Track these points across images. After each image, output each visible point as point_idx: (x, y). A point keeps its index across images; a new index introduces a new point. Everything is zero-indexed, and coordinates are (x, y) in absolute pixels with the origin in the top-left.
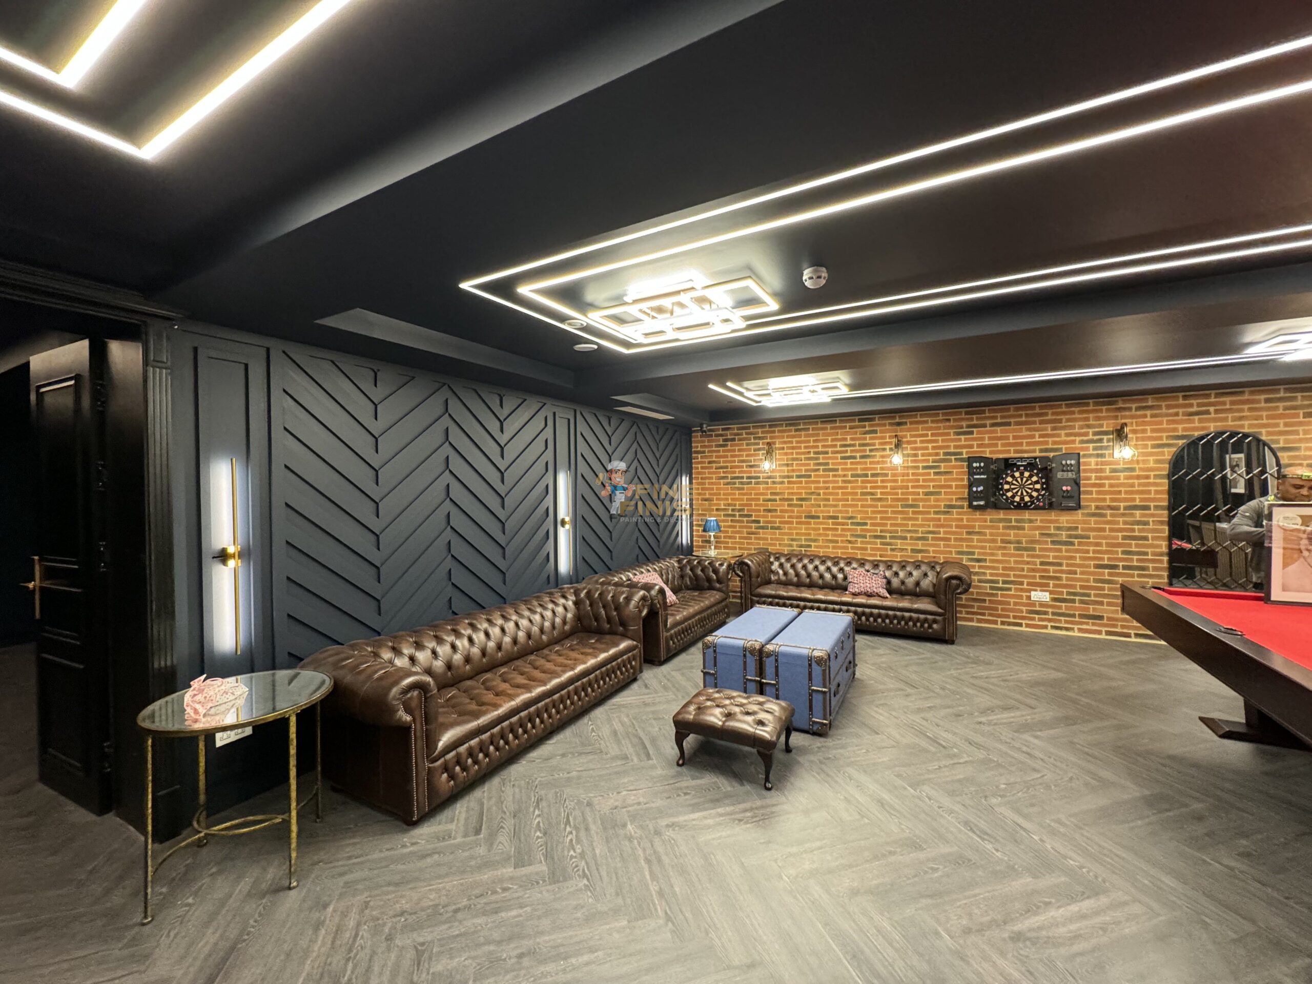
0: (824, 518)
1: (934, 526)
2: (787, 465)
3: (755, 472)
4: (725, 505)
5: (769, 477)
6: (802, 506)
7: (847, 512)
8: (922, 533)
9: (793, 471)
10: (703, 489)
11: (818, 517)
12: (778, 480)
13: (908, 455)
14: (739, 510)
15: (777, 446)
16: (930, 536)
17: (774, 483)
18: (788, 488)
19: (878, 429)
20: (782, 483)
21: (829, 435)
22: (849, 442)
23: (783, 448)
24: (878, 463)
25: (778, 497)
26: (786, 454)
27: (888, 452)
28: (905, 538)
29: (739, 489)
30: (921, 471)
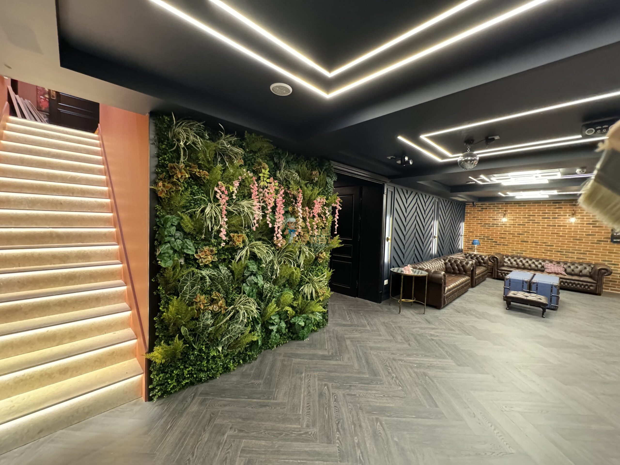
0: (531, 242)
1: (590, 249)
2: (513, 220)
3: (496, 222)
4: (480, 234)
5: (504, 224)
6: (519, 237)
7: (544, 240)
8: (583, 251)
9: (516, 222)
10: (469, 228)
11: (528, 242)
12: (508, 226)
13: (579, 218)
14: (487, 237)
15: (509, 212)
16: (588, 253)
17: (506, 227)
18: (513, 229)
19: (563, 207)
20: (510, 227)
21: (536, 208)
22: (547, 212)
23: (512, 213)
24: (562, 221)
25: (507, 233)
26: (513, 215)
27: (568, 217)
28: (574, 253)
29: (487, 228)
30: (585, 225)
